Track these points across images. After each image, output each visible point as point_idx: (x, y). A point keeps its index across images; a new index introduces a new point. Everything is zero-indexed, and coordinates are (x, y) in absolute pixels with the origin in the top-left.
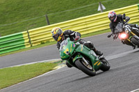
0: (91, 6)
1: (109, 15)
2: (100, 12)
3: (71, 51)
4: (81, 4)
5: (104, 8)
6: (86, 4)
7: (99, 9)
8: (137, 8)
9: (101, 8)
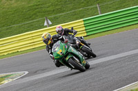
0: (37, 21)
1: (57, 29)
2: (46, 27)
3: (64, 52)
4: (28, 19)
5: (50, 23)
6: (32, 19)
7: (46, 24)
8: (83, 23)
9: (48, 23)
